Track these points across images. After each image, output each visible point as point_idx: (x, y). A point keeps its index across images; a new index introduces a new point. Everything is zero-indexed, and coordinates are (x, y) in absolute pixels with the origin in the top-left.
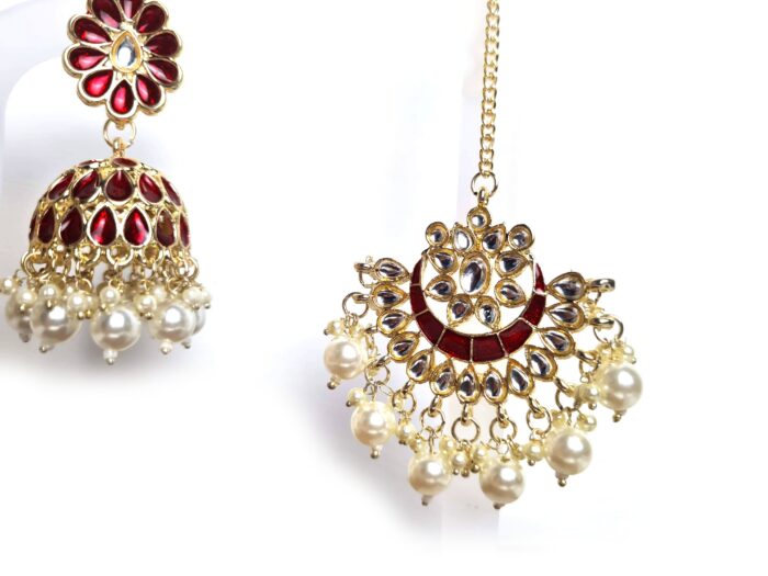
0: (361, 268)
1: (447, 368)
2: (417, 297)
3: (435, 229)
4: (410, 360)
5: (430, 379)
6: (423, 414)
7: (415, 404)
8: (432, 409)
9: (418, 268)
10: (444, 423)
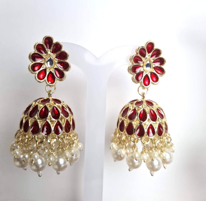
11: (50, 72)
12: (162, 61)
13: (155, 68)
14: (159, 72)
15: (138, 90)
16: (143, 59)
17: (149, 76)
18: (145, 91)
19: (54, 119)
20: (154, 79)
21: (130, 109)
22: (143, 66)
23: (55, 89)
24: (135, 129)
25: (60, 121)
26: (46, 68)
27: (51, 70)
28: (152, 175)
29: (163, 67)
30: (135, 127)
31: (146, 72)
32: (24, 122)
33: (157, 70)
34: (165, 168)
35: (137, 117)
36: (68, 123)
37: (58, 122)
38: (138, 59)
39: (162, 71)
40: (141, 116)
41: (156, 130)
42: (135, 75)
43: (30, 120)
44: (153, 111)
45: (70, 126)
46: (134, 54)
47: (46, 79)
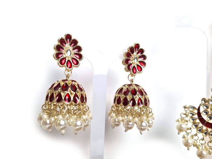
0: (185, 107)
1: (207, 130)
2: (199, 114)
3: (204, 99)
4: (197, 128)
5: (202, 133)
6: (200, 140)
7: (198, 138)
8: (203, 139)
9: (199, 108)
10: (205, 142)
11: (69, 60)
12: (144, 57)
13: (140, 62)
14: (143, 65)
15: (128, 77)
16: (132, 55)
17: (136, 67)
18: (133, 78)
19: (72, 92)
20: (140, 69)
21: (124, 89)
22: (132, 60)
23: (71, 72)
24: (129, 101)
25: (77, 94)
26: (66, 57)
27: (69, 59)
28: (141, 134)
29: (145, 61)
30: (129, 100)
31: (134, 64)
32: (49, 95)
33: (141, 63)
34: (148, 130)
35: (130, 93)
36: (82, 96)
37: (76, 94)
38: (129, 54)
39: (144, 64)
40: (133, 92)
41: (143, 101)
42: (127, 65)
43: (55, 93)
44: (140, 89)
45: (84, 98)
46: (127, 51)
47: (66, 65)
